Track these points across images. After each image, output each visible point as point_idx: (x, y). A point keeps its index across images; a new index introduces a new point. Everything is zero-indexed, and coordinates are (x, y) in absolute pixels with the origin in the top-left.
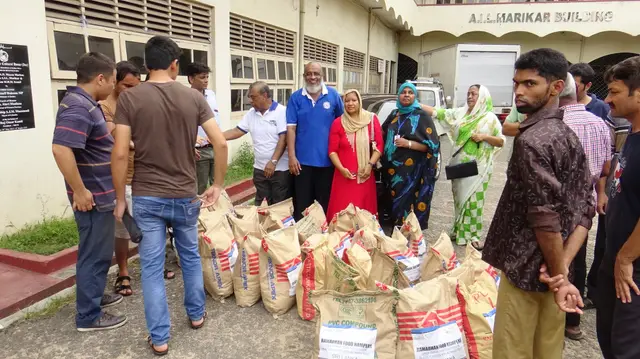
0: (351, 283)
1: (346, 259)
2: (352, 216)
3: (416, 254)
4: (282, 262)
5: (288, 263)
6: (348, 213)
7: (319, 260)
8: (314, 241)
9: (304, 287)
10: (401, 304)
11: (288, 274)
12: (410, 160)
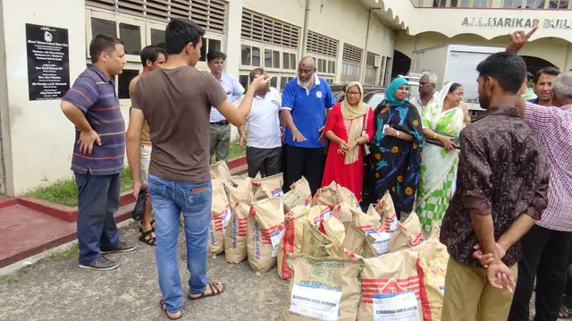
0: (323, 249)
1: (322, 229)
2: (334, 192)
3: (387, 230)
4: (267, 227)
5: (272, 228)
6: (330, 189)
7: (299, 228)
8: (297, 211)
9: (284, 250)
10: (365, 270)
11: (272, 238)
12: (396, 147)
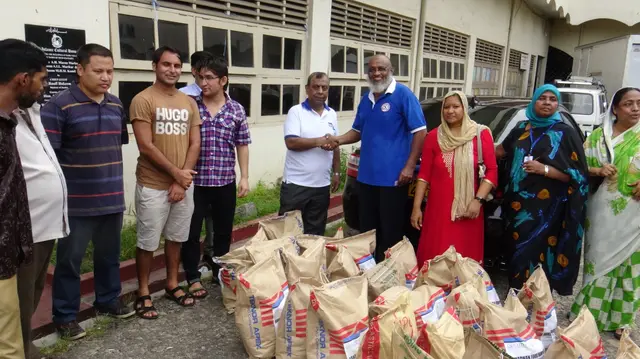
1: (424, 341)
2: (452, 264)
3: (539, 333)
4: (338, 326)
5: (346, 328)
6: (446, 259)
7: (387, 333)
8: (391, 296)
11: (345, 345)
12: (545, 190)
